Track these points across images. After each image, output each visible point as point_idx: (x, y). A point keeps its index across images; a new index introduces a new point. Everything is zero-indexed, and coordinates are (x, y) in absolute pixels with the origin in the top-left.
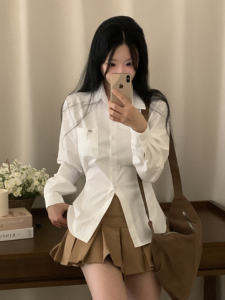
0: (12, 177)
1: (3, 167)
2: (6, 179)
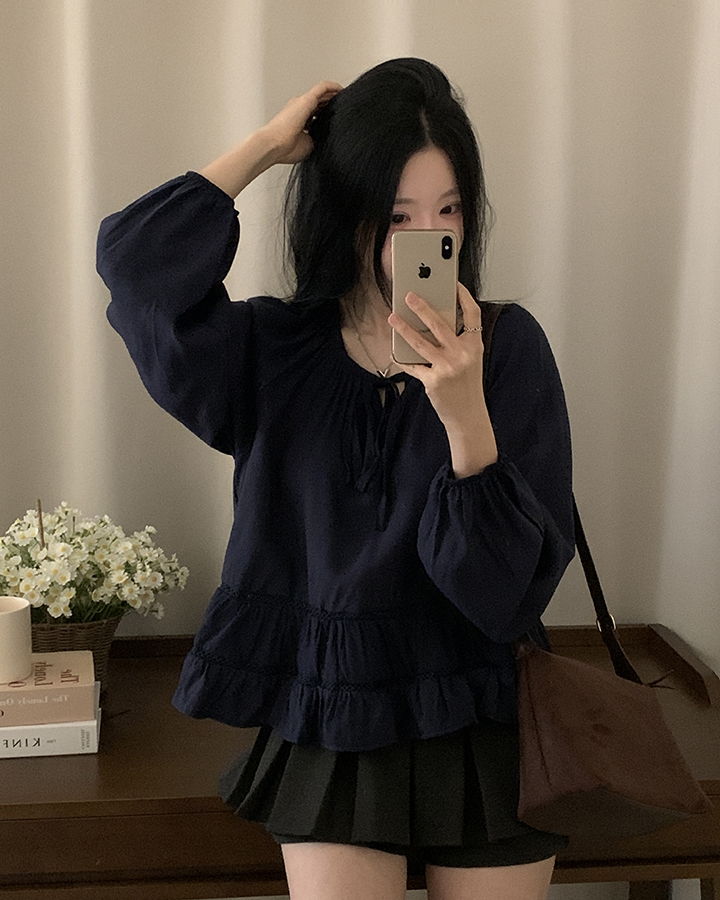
0: (48, 558)
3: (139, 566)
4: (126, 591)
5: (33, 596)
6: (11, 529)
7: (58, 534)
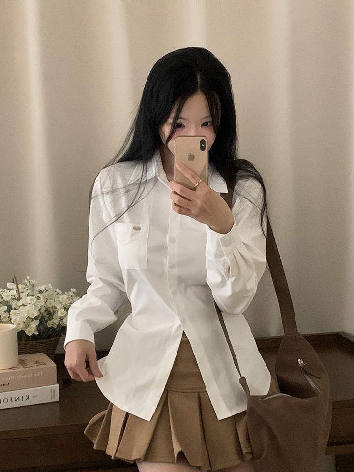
0: (23, 305)
1: (8, 289)
2: (13, 308)
5: (18, 324)
7: (26, 293)
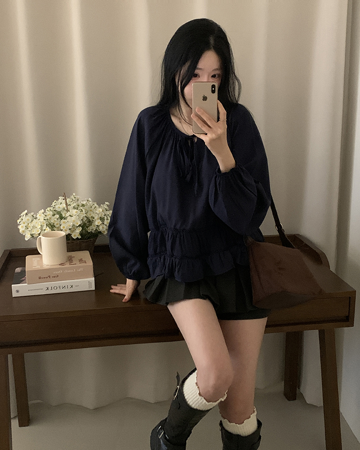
0: (70, 215)
3: (106, 218)
4: (101, 228)
5: (66, 230)
6: (53, 204)
7: (72, 206)
